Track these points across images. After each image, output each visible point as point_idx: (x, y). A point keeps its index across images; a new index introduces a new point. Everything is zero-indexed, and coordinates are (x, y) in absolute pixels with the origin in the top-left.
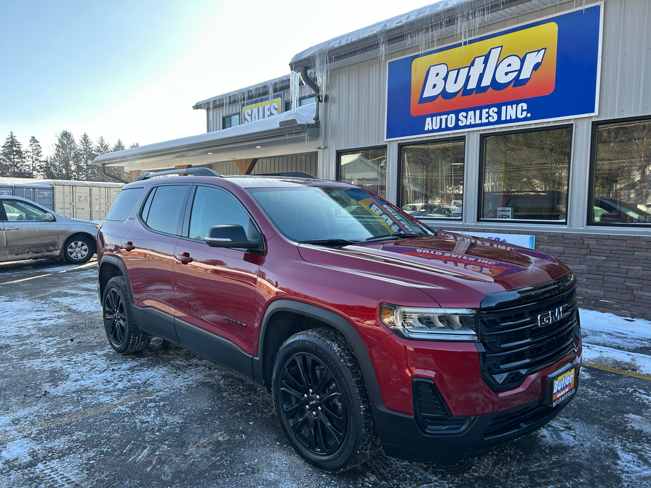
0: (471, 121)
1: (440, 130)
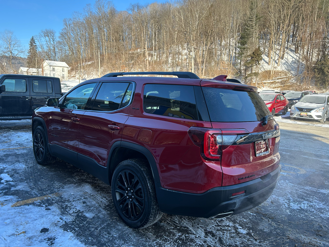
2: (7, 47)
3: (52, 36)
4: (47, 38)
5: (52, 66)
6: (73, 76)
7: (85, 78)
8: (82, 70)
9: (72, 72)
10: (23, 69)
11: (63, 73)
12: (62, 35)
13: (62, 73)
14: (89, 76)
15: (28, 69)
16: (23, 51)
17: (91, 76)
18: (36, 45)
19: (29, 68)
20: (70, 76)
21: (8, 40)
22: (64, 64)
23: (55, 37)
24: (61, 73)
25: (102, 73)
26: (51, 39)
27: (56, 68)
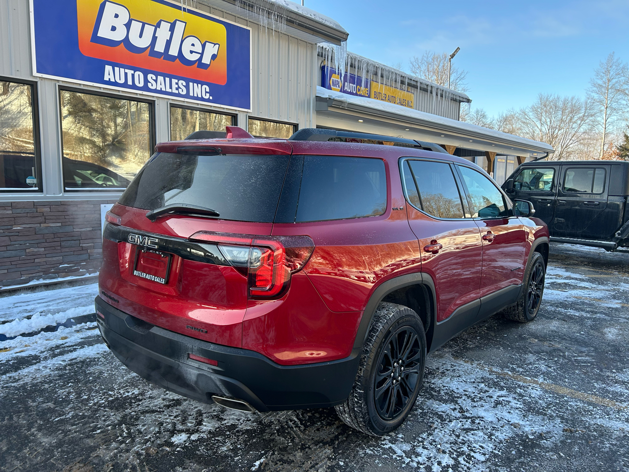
0: (161, 86)
1: (125, 85)
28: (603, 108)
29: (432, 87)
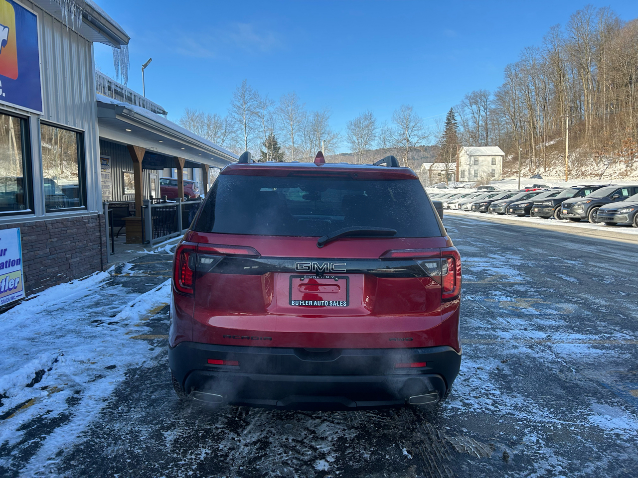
2: (402, 132)
3: (484, 102)
4: (474, 107)
5: (473, 156)
6: (515, 172)
7: (539, 173)
8: (533, 159)
9: (514, 163)
10: (426, 165)
11: (494, 167)
12: (498, 96)
13: (491, 167)
14: (547, 169)
15: (431, 166)
16: (426, 135)
17: (551, 169)
18: (456, 122)
19: (432, 164)
20: (511, 171)
21: (405, 121)
22: (497, 150)
23: (488, 103)
24: (489, 167)
25: (577, 161)
26: (482, 108)
27: (480, 159)
28: (243, 127)
29: (135, 96)
